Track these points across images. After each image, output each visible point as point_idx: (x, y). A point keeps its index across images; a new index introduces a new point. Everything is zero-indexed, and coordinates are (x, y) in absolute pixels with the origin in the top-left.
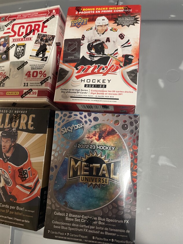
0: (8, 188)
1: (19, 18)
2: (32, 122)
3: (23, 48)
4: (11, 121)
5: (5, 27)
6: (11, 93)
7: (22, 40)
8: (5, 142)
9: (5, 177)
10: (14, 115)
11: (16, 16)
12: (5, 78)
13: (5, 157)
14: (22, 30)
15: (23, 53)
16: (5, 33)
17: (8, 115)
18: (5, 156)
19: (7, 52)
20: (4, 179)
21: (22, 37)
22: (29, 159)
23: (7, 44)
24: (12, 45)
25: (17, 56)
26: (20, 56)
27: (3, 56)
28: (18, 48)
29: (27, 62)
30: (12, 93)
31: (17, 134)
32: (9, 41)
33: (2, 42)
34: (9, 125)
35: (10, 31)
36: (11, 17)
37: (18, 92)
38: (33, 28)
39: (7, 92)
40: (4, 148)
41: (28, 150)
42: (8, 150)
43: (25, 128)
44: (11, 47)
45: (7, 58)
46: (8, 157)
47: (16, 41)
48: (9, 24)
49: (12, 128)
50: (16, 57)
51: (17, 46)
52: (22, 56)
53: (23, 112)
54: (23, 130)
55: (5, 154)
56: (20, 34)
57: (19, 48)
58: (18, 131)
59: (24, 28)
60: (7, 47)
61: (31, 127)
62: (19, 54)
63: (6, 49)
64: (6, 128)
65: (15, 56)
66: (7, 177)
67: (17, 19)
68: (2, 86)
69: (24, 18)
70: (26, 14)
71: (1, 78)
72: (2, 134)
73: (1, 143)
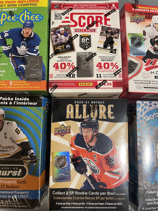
0: (96, 176)
1: (76, 8)
2: (111, 112)
3: (88, 39)
4: (89, 112)
5: (62, 15)
6: (84, 84)
7: (86, 31)
8: (86, 132)
9: (91, 165)
10: (91, 106)
11: (72, 5)
12: (74, 69)
13: (88, 147)
14: (83, 21)
15: (89, 44)
16: (63, 22)
17: (85, 106)
18: (89, 145)
19: (70, 42)
20: (90, 168)
21: (85, 28)
22: (114, 147)
23: (69, 33)
24: (75, 35)
25: (84, 47)
26: (87, 47)
27: (67, 46)
28: (82, 39)
29: (95, 53)
30: (85, 84)
31: (98, 124)
32: (70, 31)
33: (62, 31)
34: (88, 115)
35: (69, 20)
36: (65, 5)
37: (92, 83)
38: (95, 20)
39: (79, 83)
40: (86, 138)
41: (112, 139)
42: (90, 140)
43: (105, 118)
44: (74, 37)
45: (72, 49)
46: (92, 147)
47: (78, 31)
48: (67, 13)
49: (92, 119)
50: (82, 48)
51: (81, 37)
52: (88, 47)
53: (100, 102)
54: (103, 120)
55: (88, 144)
56: (82, 24)
57: (84, 39)
58: (99, 121)
59: (84, 18)
60: (69, 37)
61: (112, 116)
62: (85, 45)
63: (69, 38)
64: (85, 119)
65: (80, 46)
66: (94, 166)
67: (74, 8)
68: (73, 77)
69: (82, 8)
70: (83, 5)
71: (69, 68)
72: (81, 125)
73: (82, 133)
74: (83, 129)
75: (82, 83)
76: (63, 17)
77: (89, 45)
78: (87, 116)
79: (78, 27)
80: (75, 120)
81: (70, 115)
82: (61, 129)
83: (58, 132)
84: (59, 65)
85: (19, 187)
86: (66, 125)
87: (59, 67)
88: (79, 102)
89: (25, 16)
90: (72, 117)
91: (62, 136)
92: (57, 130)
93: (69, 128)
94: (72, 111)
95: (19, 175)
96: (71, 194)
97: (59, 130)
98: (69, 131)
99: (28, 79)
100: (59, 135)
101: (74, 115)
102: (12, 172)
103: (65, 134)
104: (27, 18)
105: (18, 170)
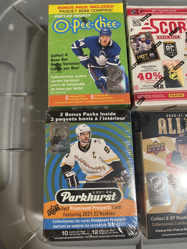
1: (155, 14)
3: (173, 47)
4: (184, 126)
5: (141, 21)
6: (174, 95)
7: (169, 38)
8: (183, 149)
10: (185, 119)
11: (150, 10)
12: (161, 79)
14: (165, 27)
16: (143, 29)
17: (178, 120)
19: (154, 50)
21: (168, 34)
24: (159, 43)
25: (169, 55)
26: (172, 54)
27: (150, 54)
29: (182, 61)
30: (176, 95)
32: (152, 37)
33: (143, 38)
34: (183, 130)
35: (149, 26)
36: (142, 11)
37: (184, 94)
38: (177, 26)
39: (169, 95)
40: (183, 155)
44: (157, 44)
45: (157, 57)
47: (161, 38)
48: (146, 19)
50: (168, 56)
51: (165, 44)
52: (175, 55)
56: (164, 31)
57: (169, 47)
59: (166, 24)
60: (152, 44)
62: (171, 53)
63: (152, 46)
64: (180, 134)
65: (165, 54)
67: (153, 14)
68: (161, 88)
69: (161, 14)
70: (162, 10)
71: (156, 78)
72: (176, 141)
73: (178, 150)
74: (179, 146)
75: (172, 94)
76: (143, 23)
77: (175, 53)
78: (181, 131)
79: (160, 34)
80: (169, 135)
81: (163, 130)
82: (154, 146)
83: (151, 150)
84: (144, 75)
85: (114, 213)
86: (159, 142)
87: (144, 77)
88: (171, 116)
89: (101, 23)
90: (165, 132)
91: (156, 154)
92: (149, 147)
93: (163, 145)
94: (165, 126)
95: (113, 199)
96: (171, 219)
97: (152, 148)
98: (163, 149)
99: (110, 92)
100: (153, 153)
101: (168, 130)
102: (105, 196)
103: (160, 152)
104: (103, 25)
105: (112, 194)
